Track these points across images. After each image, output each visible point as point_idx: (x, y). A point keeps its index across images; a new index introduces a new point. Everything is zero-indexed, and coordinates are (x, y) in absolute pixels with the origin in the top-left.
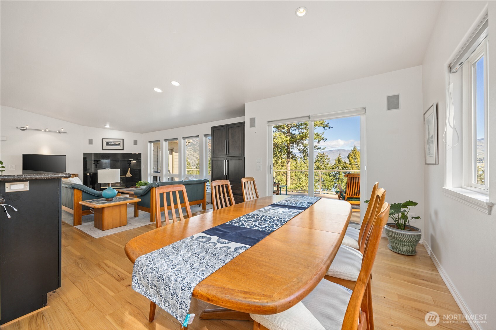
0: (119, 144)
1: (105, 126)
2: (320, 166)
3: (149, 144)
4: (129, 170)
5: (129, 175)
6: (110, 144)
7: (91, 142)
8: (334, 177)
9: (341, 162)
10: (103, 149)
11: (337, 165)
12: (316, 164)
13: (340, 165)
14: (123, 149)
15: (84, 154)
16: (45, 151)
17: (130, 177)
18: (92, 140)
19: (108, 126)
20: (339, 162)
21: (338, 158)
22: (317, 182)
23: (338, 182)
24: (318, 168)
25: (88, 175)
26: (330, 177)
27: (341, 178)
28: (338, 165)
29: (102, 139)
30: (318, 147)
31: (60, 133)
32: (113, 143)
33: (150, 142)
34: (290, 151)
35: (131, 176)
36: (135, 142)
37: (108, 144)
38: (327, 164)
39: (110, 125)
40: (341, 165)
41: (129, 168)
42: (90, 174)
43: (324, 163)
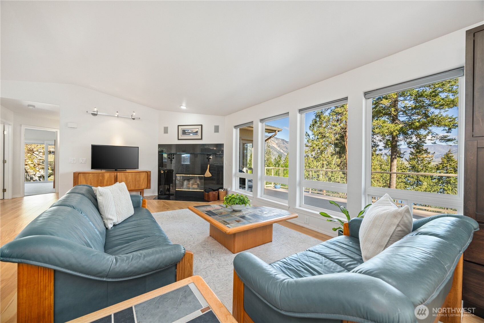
0: (197, 132)
1: (181, 107)
2: (417, 166)
3: (234, 130)
4: (208, 167)
5: (208, 174)
6: (187, 133)
7: (166, 130)
8: (439, 181)
9: (452, 161)
10: (178, 139)
11: (445, 165)
12: (411, 163)
13: (450, 165)
14: (201, 139)
15: (160, 146)
16: (117, 142)
17: (210, 177)
18: (167, 128)
19: (184, 107)
20: (448, 161)
21: (447, 155)
22: (411, 185)
23: (447, 187)
24: (413, 168)
25: (162, 172)
26: (432, 179)
27: (451, 182)
28: (447, 164)
29: (178, 126)
30: (448, 138)
31: (134, 119)
32: (190, 131)
33: (236, 127)
34: (396, 144)
35: (211, 175)
36: (217, 129)
37: (184, 132)
38: (429, 163)
39: (187, 106)
40: (453, 164)
41: (209, 165)
42: (164, 172)
43: (424, 161)
